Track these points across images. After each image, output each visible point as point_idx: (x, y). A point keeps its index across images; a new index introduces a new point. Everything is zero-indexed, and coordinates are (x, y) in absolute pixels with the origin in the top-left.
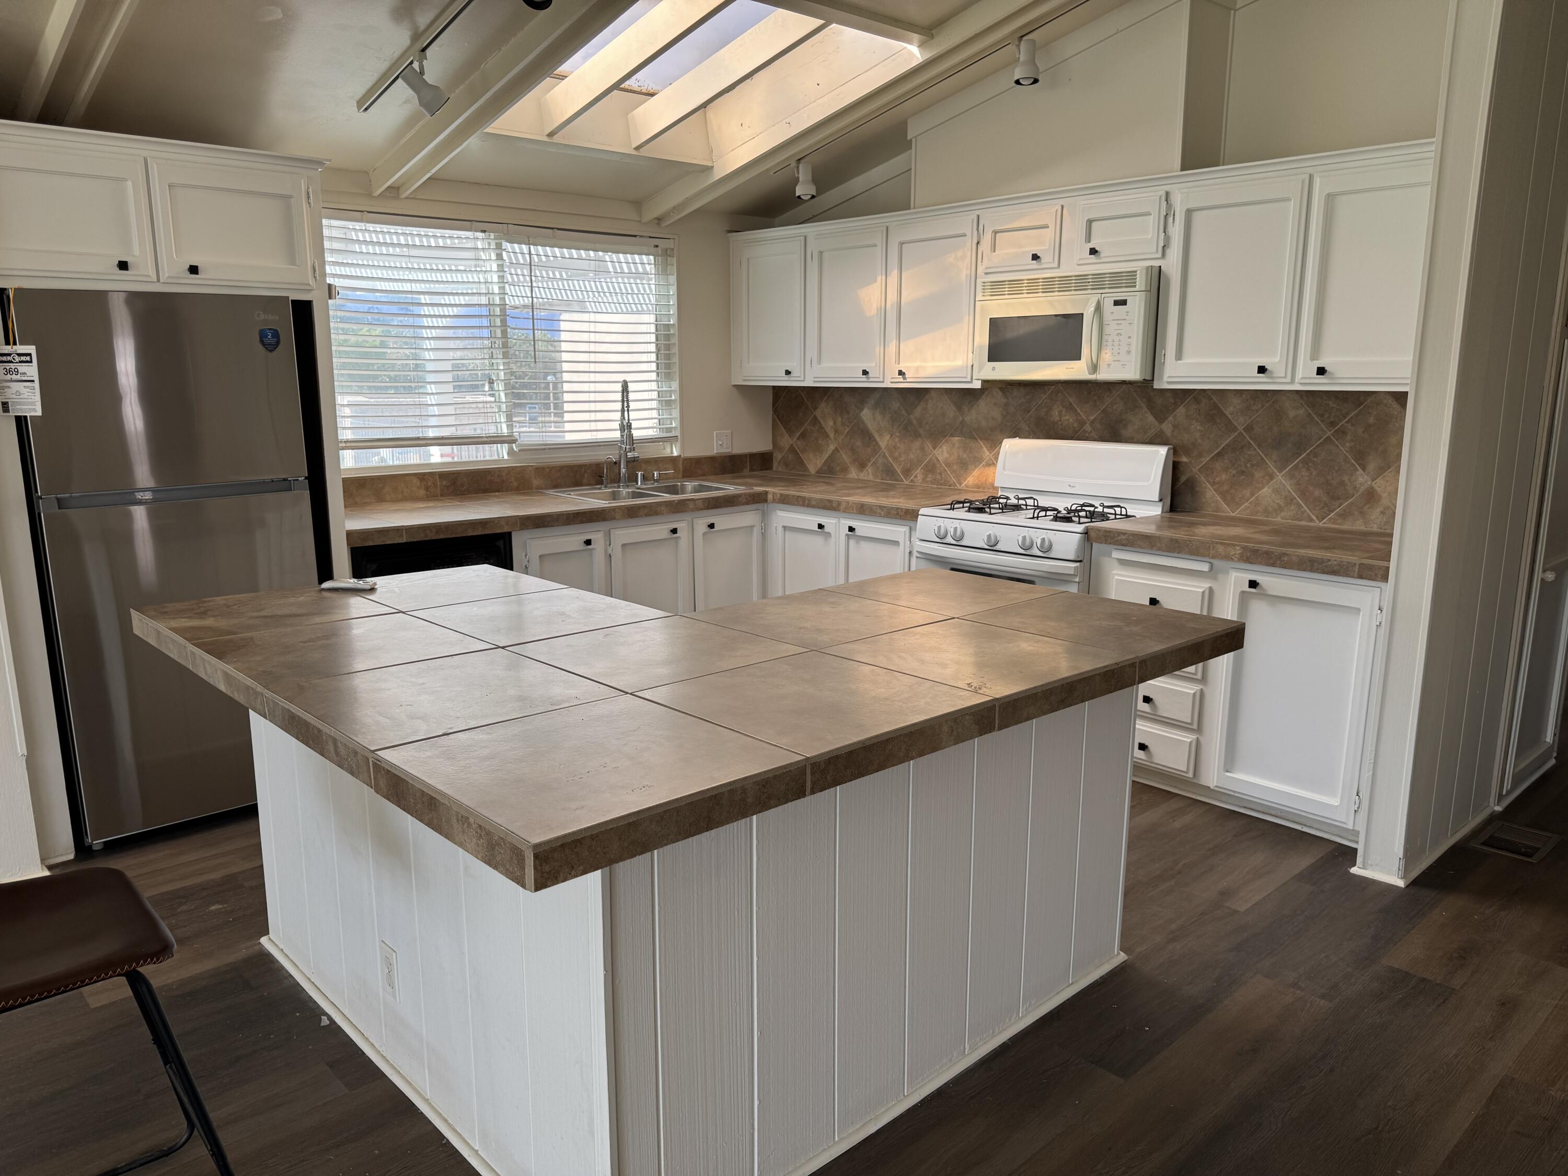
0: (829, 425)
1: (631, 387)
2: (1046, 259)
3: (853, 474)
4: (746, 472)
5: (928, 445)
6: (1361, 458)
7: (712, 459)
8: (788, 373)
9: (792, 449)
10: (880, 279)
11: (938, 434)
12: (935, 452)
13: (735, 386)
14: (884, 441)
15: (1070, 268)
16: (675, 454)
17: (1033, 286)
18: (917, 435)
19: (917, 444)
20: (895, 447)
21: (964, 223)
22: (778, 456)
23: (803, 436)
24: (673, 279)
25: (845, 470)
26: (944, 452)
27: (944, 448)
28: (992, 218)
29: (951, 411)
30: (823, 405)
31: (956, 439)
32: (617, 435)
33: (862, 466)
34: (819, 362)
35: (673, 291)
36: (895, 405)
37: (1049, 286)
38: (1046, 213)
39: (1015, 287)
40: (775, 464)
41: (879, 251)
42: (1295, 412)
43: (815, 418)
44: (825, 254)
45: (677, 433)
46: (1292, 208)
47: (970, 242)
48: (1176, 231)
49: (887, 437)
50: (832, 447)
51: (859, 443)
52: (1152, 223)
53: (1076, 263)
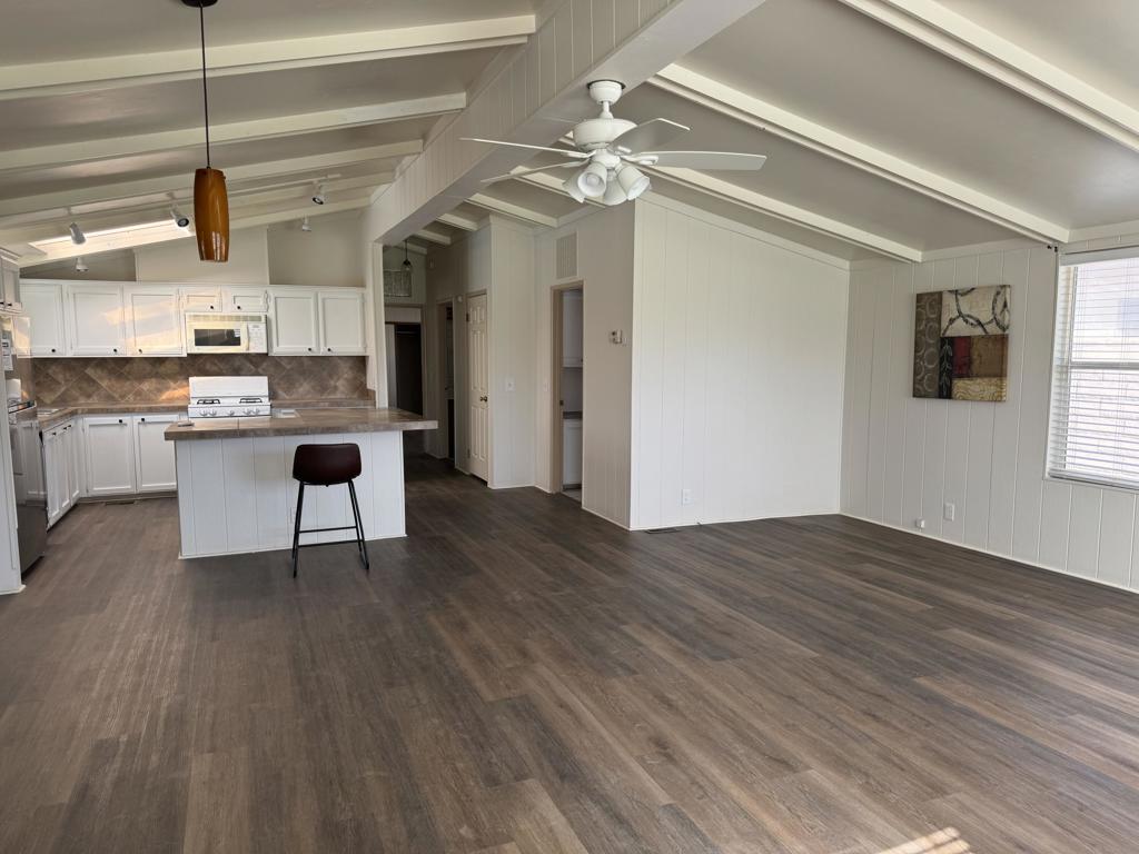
0: (59, 377)
2: (217, 308)
5: (136, 384)
6: (331, 376)
8: (54, 351)
11: (142, 378)
12: (141, 386)
14: (104, 384)
15: (225, 313)
17: (212, 318)
19: (128, 383)
20: (113, 386)
21: (170, 291)
26: (146, 386)
27: (146, 384)
28: (185, 290)
29: (149, 368)
33: (89, 396)
37: (223, 318)
38: (215, 291)
39: (206, 317)
41: (118, 297)
42: (307, 363)
44: (78, 296)
46: (312, 301)
47: (174, 298)
48: (272, 304)
49: (107, 381)
51: (86, 385)
52: (261, 301)
53: (230, 310)
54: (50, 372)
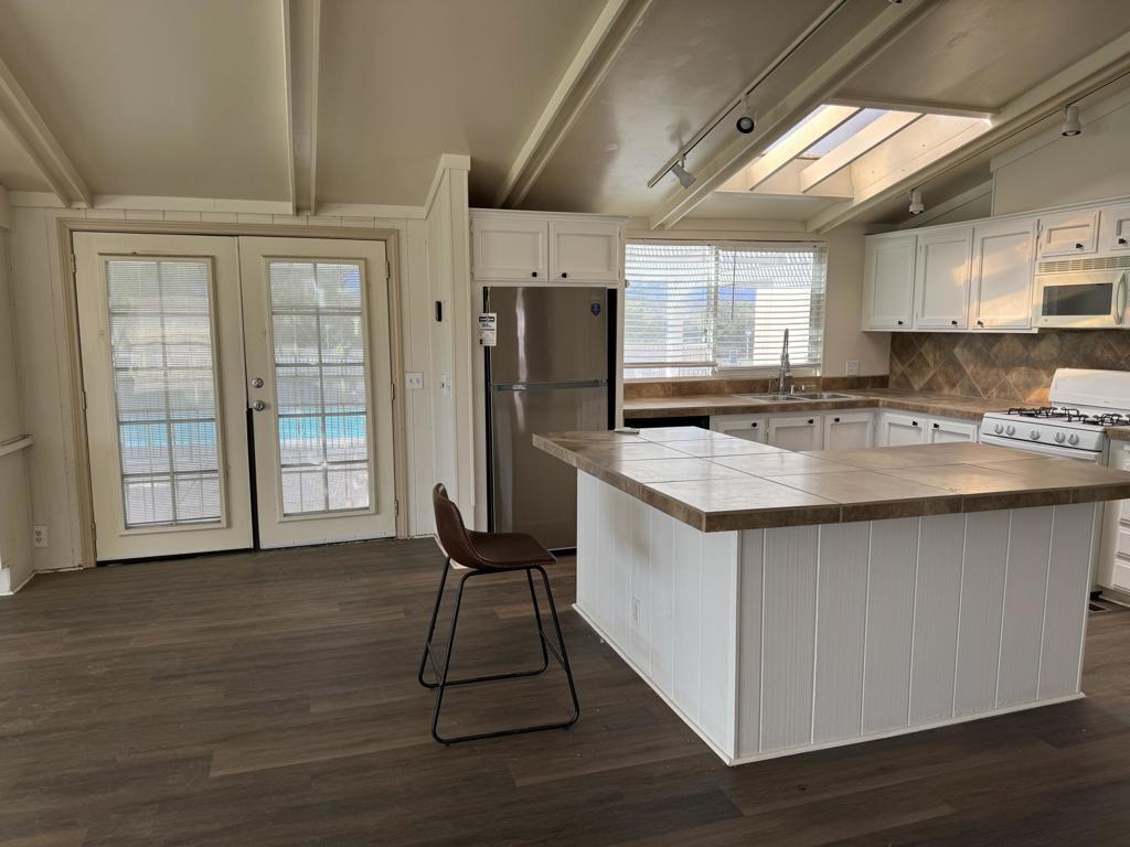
0: (930, 358)
1: (790, 333)
2: (1087, 247)
3: (946, 391)
4: (869, 388)
5: (1002, 372)
7: (844, 379)
8: (900, 323)
9: (903, 374)
10: (968, 262)
11: (1009, 366)
12: (1008, 377)
13: (865, 332)
14: (969, 370)
15: (1104, 253)
16: (818, 375)
17: (1076, 265)
18: (993, 365)
19: (994, 371)
20: (978, 373)
21: (1028, 224)
22: (893, 378)
23: (911, 365)
24: (825, 266)
25: (940, 388)
26: (1014, 377)
27: (1014, 374)
28: (1048, 221)
29: (1019, 349)
30: (926, 344)
31: (1023, 368)
32: (779, 363)
33: (953, 386)
34: (923, 316)
35: (824, 273)
36: (979, 345)
37: (1087, 265)
38: (1088, 217)
39: (1063, 266)
40: (890, 384)
41: (967, 245)
43: (921, 354)
44: (930, 247)
45: (821, 362)
47: (1032, 237)
49: (972, 367)
50: (932, 373)
51: (952, 370)
53: (1109, 249)
54: (922, 350)
